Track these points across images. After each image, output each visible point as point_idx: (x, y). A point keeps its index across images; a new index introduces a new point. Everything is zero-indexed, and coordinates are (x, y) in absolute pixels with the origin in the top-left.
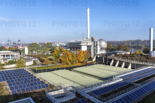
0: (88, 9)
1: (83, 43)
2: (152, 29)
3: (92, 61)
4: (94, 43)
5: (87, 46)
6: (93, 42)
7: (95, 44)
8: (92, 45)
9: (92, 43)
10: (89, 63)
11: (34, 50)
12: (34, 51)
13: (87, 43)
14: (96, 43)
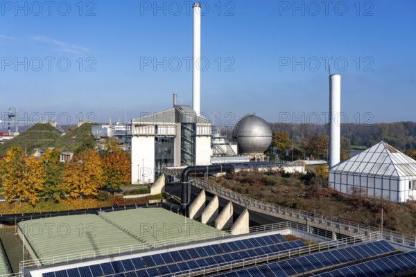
0: (197, 11)
1: (136, 126)
2: (337, 80)
3: (150, 192)
4: (183, 128)
5: (156, 139)
6: (179, 125)
7: (188, 133)
8: (175, 136)
9: (176, 127)
10: (130, 200)
11: (38, 146)
12: (35, 152)
13: (156, 127)
14: (190, 127)
